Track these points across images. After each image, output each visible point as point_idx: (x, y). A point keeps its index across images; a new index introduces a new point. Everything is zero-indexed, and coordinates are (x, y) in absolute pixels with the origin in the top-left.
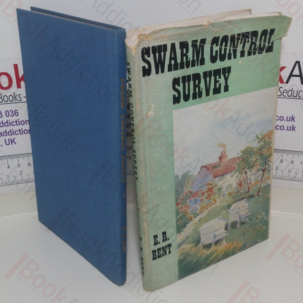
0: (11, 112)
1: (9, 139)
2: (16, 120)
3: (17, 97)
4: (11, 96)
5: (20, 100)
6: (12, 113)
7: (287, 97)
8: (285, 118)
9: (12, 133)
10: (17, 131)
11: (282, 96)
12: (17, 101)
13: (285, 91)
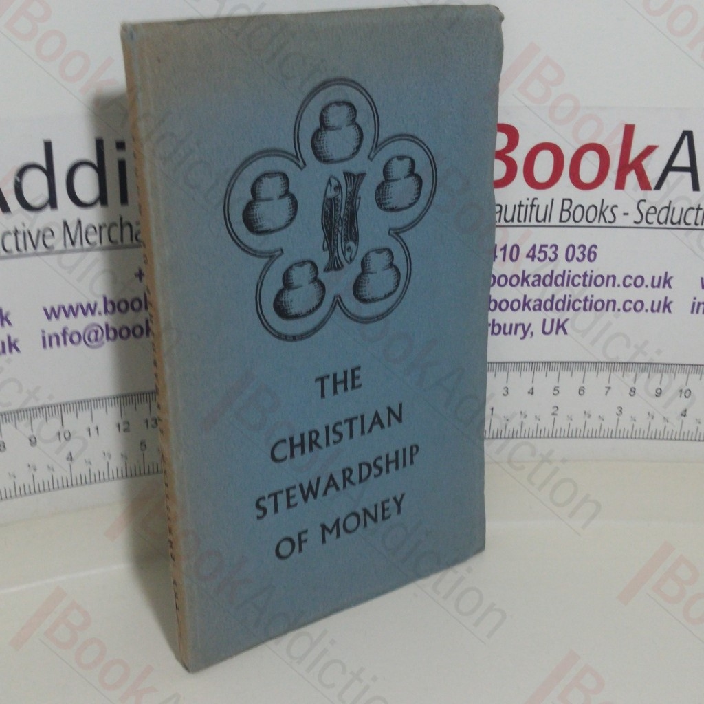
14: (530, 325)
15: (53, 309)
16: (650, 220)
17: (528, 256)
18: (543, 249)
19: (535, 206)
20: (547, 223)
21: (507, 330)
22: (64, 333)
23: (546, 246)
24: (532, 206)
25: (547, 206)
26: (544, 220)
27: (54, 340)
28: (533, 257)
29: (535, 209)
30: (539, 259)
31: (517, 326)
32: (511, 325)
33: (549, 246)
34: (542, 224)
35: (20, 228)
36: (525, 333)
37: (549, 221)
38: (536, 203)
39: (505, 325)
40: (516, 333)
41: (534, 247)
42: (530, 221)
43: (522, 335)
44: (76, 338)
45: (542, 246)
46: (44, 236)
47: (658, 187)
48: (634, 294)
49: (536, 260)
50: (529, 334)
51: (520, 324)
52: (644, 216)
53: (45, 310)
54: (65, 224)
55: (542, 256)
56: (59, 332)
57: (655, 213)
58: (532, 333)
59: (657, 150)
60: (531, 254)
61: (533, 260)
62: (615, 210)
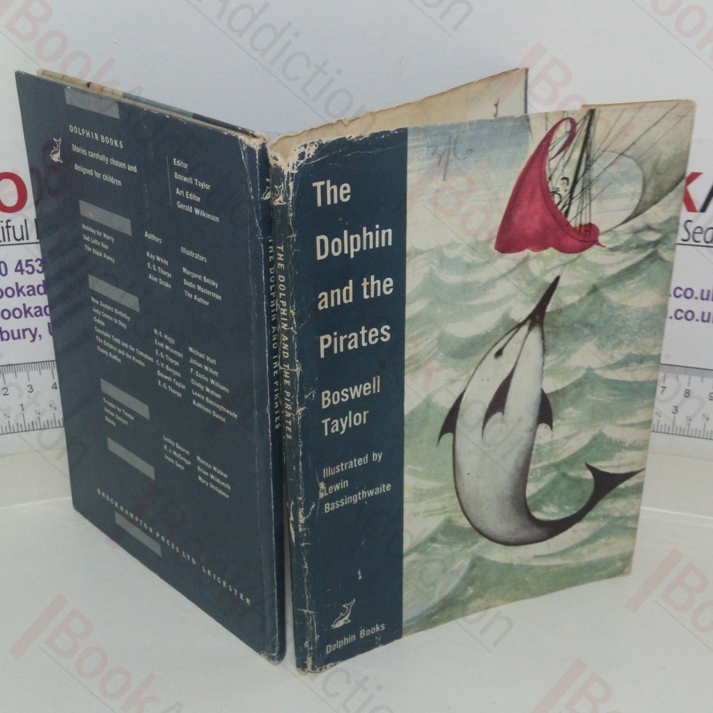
7: (703, 243)
8: (697, 294)
11: (691, 242)
13: (698, 230)
14: (36, 329)
17: (16, 270)
18: (29, 263)
19: (10, 227)
20: (26, 241)
21: (16, 336)
23: (31, 260)
24: (8, 227)
26: (23, 238)
28: (22, 271)
29: (11, 230)
30: (27, 272)
31: (24, 331)
32: (18, 331)
33: (34, 260)
34: (22, 242)
36: (34, 336)
37: (28, 239)
38: (9, 224)
39: (12, 331)
40: (24, 338)
41: (20, 262)
42: (9, 240)
43: (32, 339)
45: (27, 261)
49: (25, 273)
50: (37, 337)
51: (26, 329)
55: (30, 269)
58: (40, 336)
60: (19, 268)
61: (22, 274)
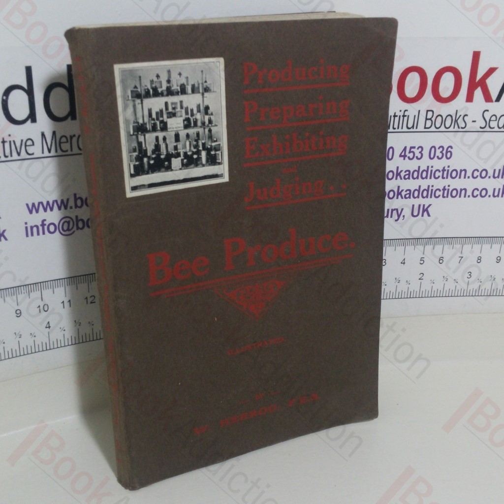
0: (441, 149)
1: (420, 206)
2: (444, 168)
3: (460, 121)
4: (449, 117)
5: (463, 126)
6: (441, 152)
9: (430, 193)
10: (440, 190)
12: (456, 129)
15: (33, 205)
16: (492, 126)
22: (43, 225)
25: (415, 116)
27: (35, 229)
35: (7, 139)
44: (52, 228)
46: (26, 146)
47: (498, 99)
48: (480, 183)
52: (488, 123)
53: (27, 205)
54: (43, 135)
56: (39, 223)
57: (496, 120)
59: (497, 71)
62: (466, 118)
